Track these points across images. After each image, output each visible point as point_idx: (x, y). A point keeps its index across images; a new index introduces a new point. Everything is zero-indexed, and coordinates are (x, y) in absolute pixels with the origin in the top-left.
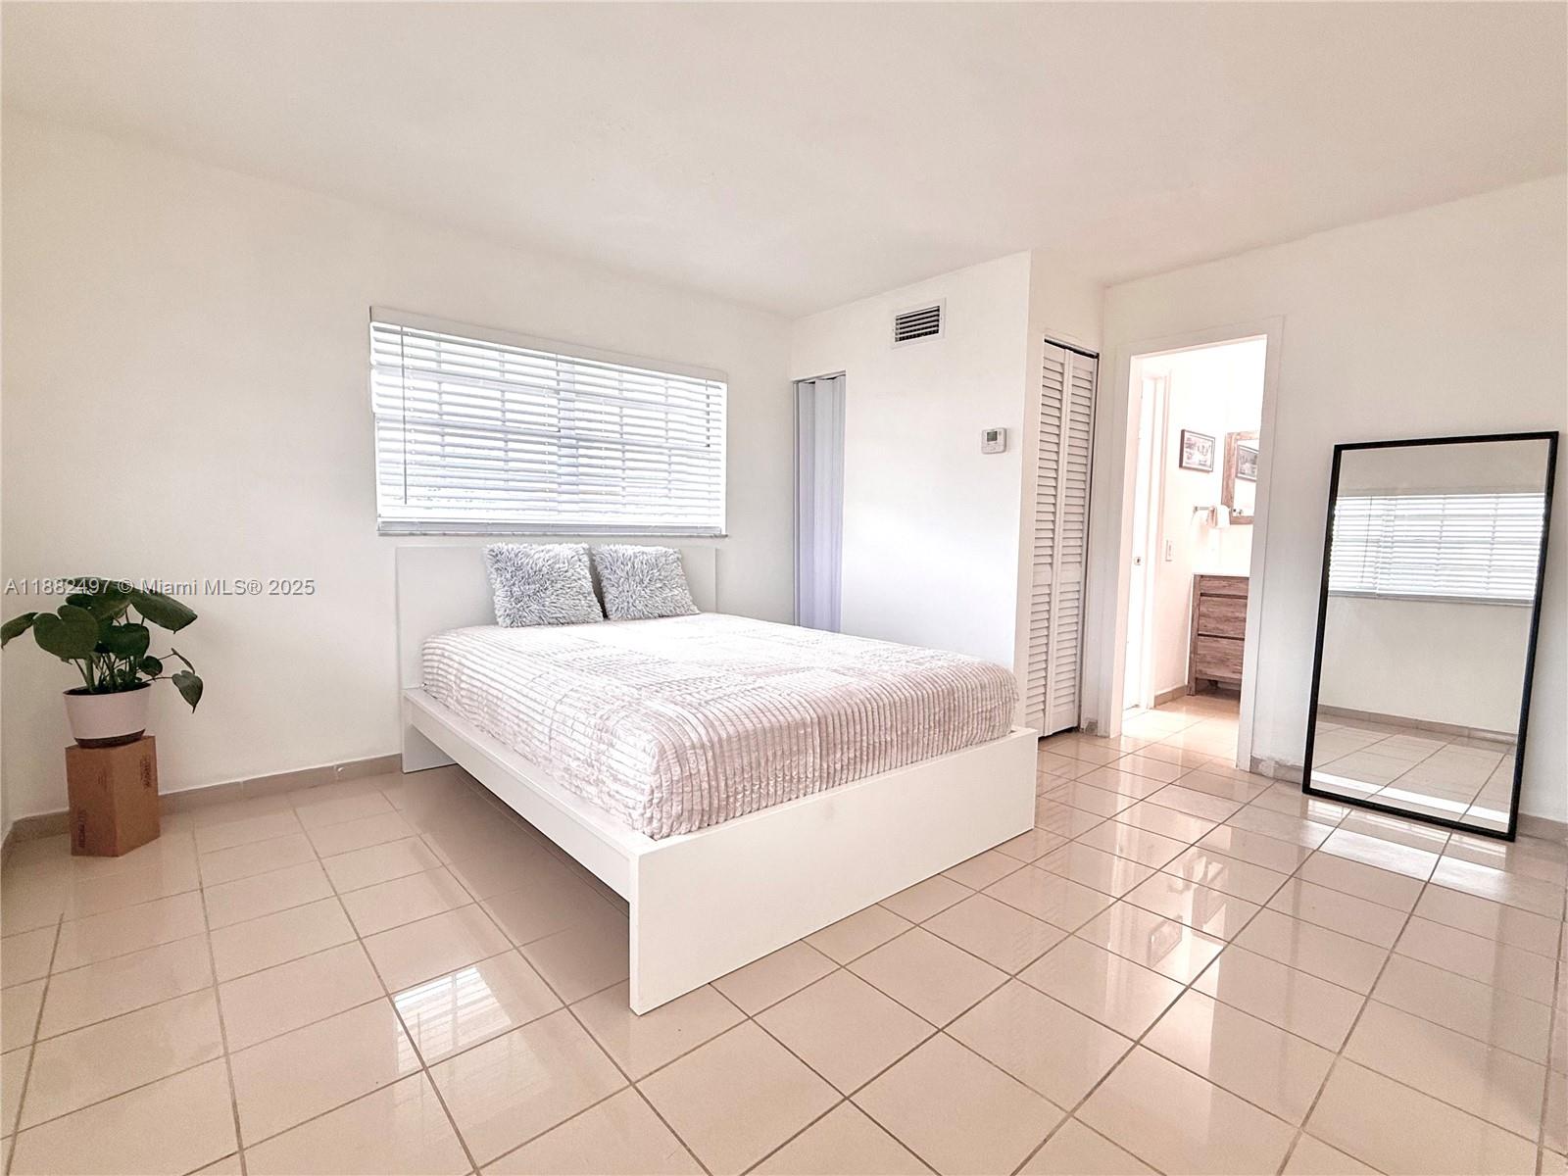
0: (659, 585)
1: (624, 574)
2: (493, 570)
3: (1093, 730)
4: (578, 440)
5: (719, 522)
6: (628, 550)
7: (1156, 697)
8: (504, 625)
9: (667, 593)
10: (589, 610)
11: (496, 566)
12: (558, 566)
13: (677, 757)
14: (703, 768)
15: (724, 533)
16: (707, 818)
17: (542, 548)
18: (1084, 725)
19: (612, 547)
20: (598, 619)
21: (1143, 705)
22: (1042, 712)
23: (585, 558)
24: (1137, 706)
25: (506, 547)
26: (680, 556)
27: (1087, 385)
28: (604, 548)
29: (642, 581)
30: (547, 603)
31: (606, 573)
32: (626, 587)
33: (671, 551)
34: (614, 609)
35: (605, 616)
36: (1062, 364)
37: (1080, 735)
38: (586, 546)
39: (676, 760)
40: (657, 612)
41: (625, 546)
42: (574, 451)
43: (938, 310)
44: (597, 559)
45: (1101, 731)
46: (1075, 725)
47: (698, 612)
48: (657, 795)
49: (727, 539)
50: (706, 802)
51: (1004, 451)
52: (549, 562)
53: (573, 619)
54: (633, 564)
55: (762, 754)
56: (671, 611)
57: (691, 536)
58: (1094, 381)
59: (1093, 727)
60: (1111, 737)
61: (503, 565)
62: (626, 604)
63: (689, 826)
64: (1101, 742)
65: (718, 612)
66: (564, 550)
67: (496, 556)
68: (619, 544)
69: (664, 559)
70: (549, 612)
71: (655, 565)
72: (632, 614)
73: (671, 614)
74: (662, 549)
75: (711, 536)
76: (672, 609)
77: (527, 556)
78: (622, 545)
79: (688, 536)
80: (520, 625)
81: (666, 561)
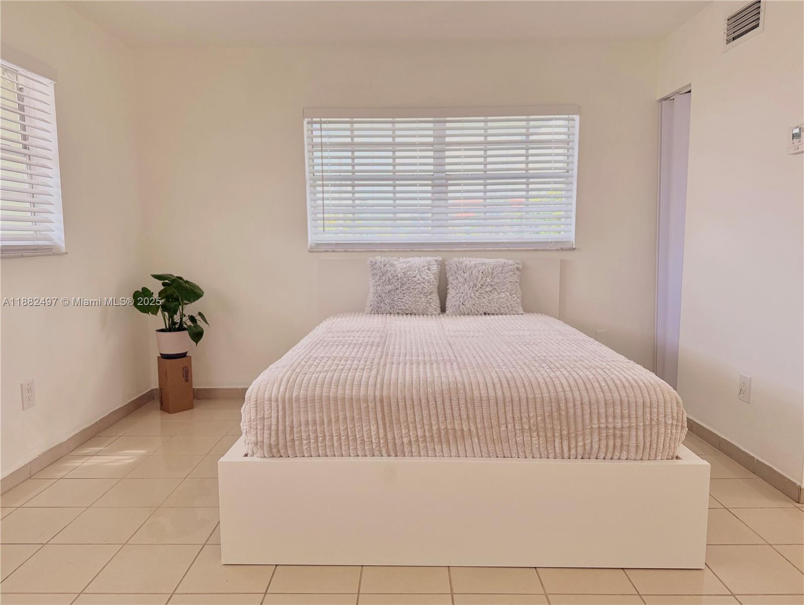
0: (487, 289)
1: (462, 280)
2: (370, 275)
4: (448, 179)
5: (568, 237)
6: (470, 261)
8: (367, 312)
9: (495, 295)
10: (428, 305)
11: (372, 272)
12: (409, 273)
14: (274, 415)
15: (574, 247)
17: (405, 260)
19: (461, 260)
20: (435, 312)
23: (435, 268)
25: (380, 259)
26: (520, 267)
28: (454, 261)
29: (475, 285)
30: (396, 299)
31: (450, 279)
32: (462, 290)
35: (443, 310)
38: (440, 259)
40: (482, 311)
44: (447, 268)
47: (522, 312)
49: (574, 251)
52: (406, 270)
53: (414, 311)
54: (472, 272)
55: (325, 415)
56: (495, 310)
57: (536, 250)
61: (376, 272)
62: (458, 303)
63: (262, 453)
66: (417, 261)
67: (373, 265)
68: (466, 257)
69: (501, 269)
70: (396, 305)
71: (490, 273)
72: (462, 311)
73: (495, 312)
74: (502, 260)
75: (557, 250)
76: (497, 309)
77: (392, 265)
78: (469, 258)
79: (533, 250)
80: (376, 312)
81: (502, 270)
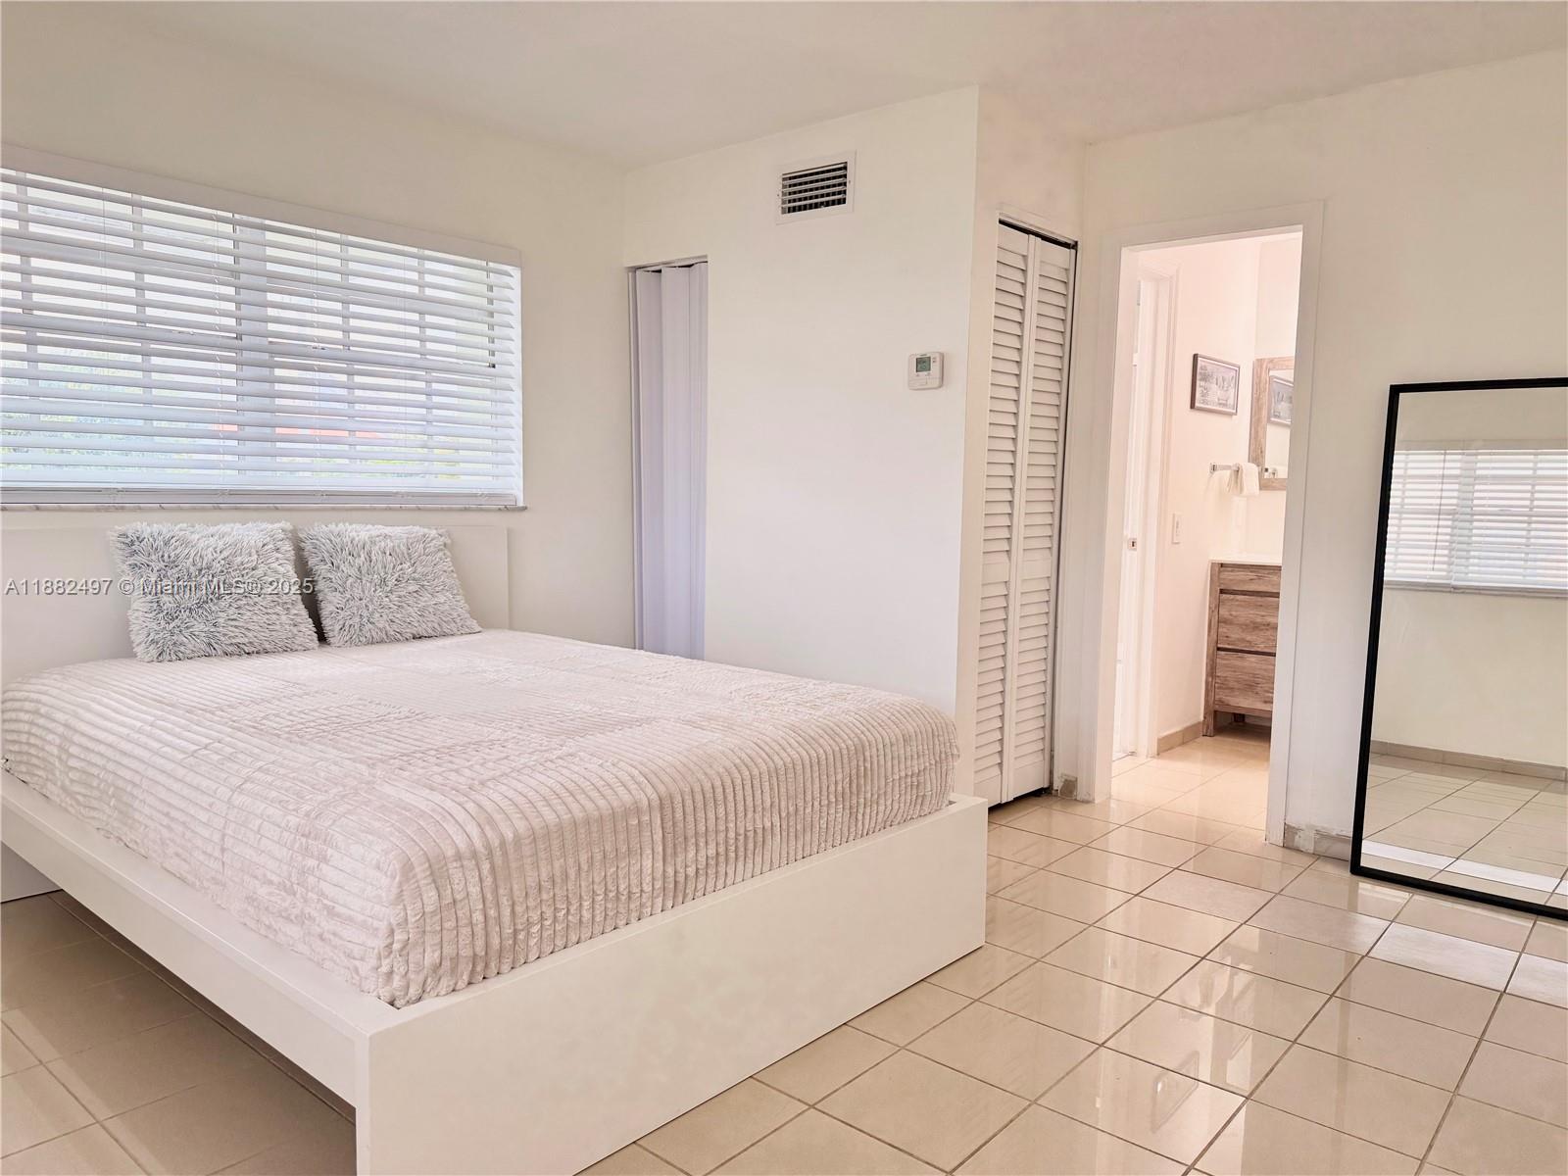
0: (412, 588)
1: (353, 572)
2: (125, 567)
3: (1071, 792)
4: (273, 353)
5: (514, 485)
6: (359, 531)
7: (1160, 741)
8: (147, 659)
9: (426, 599)
10: (295, 630)
11: (131, 561)
12: (239, 559)
13: (432, 874)
14: (474, 890)
15: (521, 504)
16: (481, 969)
17: (212, 530)
18: (1058, 785)
19: (332, 527)
20: (311, 645)
21: (1143, 751)
22: (997, 769)
23: (287, 547)
24: (1133, 754)
25: (149, 530)
26: (449, 542)
27: (1060, 288)
28: (323, 530)
29: (384, 581)
30: (221, 620)
31: (322, 570)
32: (357, 593)
33: (433, 533)
34: (337, 628)
35: (322, 638)
36: (1025, 257)
37: (1054, 799)
38: (288, 526)
39: (430, 880)
40: (409, 631)
41: (354, 526)
42: (265, 372)
43: (845, 168)
44: (308, 546)
45: (1081, 793)
46: (1046, 786)
47: (480, 629)
48: (399, 936)
49: (525, 514)
50: (480, 943)
51: (940, 386)
52: (225, 554)
53: (267, 646)
54: (369, 554)
55: (571, 861)
56: (434, 629)
57: (466, 510)
58: (1070, 281)
59: (1070, 787)
60: (1096, 802)
61: (144, 560)
62: (357, 619)
63: (451, 983)
64: (1080, 809)
65: (511, 628)
66: (250, 533)
67: (131, 544)
68: (344, 523)
69: (422, 545)
70: (225, 635)
71: (406, 555)
72: (368, 635)
73: (433, 634)
74: (419, 530)
75: (500, 509)
76: (436, 626)
77: (185, 543)
78: (350, 524)
79: (461, 510)
80: (174, 657)
81: (425, 549)
